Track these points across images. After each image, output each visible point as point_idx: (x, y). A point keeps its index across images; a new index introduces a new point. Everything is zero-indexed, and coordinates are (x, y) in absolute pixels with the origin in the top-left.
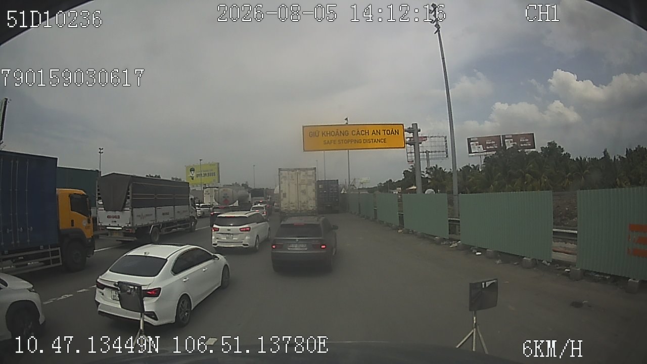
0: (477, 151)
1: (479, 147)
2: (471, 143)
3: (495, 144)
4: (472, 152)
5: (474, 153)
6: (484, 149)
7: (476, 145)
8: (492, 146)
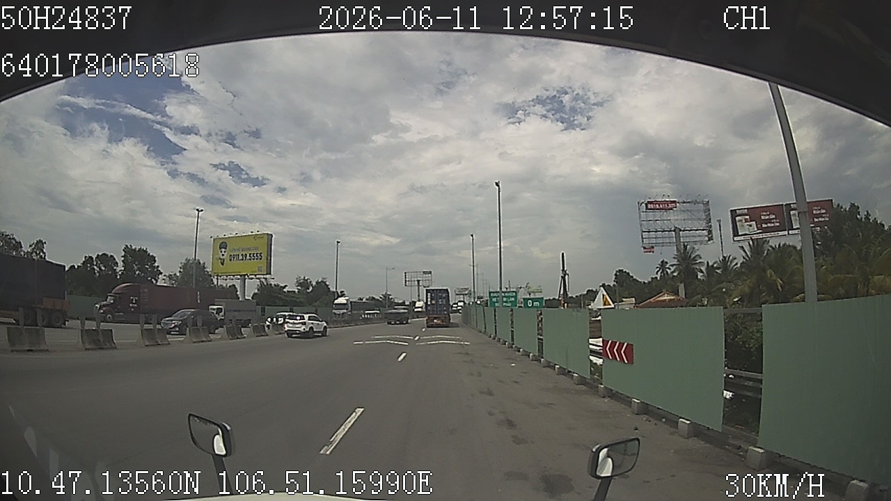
0: (748, 233)
1: (751, 226)
2: (737, 218)
3: (776, 219)
4: (740, 234)
5: (741, 235)
6: (758, 230)
7: (746, 222)
8: (770, 223)
